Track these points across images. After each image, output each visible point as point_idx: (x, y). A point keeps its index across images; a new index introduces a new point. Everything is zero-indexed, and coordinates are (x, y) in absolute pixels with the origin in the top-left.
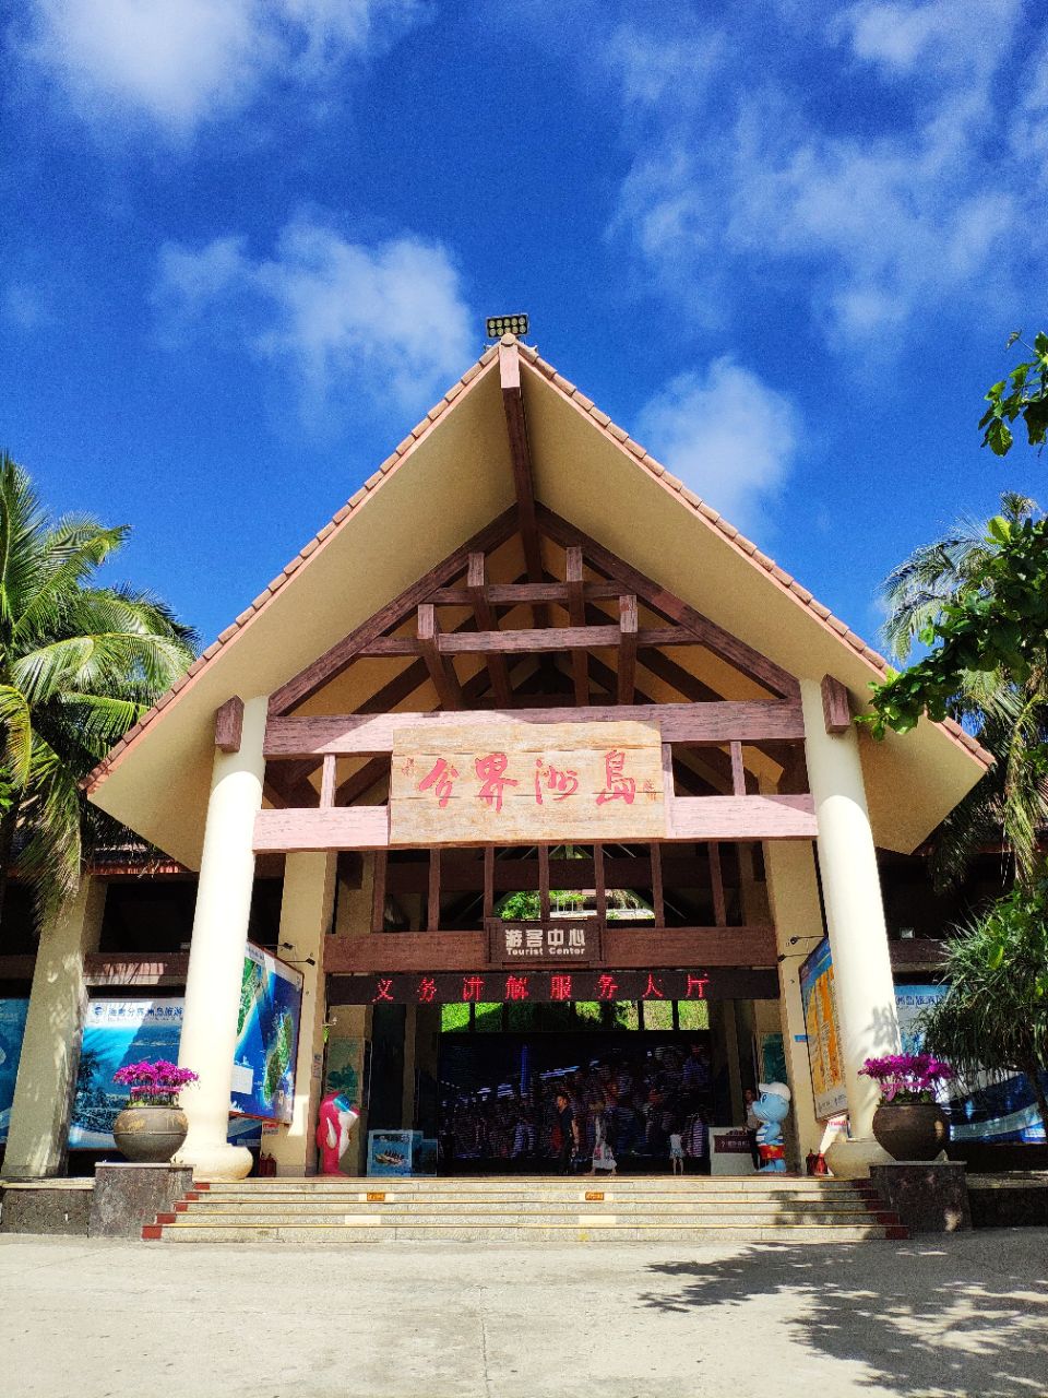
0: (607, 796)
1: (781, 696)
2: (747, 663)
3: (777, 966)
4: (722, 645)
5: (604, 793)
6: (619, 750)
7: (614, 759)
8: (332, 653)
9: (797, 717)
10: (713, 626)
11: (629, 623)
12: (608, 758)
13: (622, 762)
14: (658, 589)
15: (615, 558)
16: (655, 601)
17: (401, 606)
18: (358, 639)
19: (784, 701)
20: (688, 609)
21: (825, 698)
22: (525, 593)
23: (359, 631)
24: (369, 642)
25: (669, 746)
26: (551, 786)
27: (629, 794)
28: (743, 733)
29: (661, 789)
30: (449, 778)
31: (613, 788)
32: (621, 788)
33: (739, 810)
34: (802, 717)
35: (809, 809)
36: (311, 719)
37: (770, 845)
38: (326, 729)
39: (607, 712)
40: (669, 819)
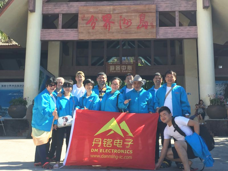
0: (140, 27)
6: (144, 14)
12: (141, 16)
13: (145, 17)
25: (158, 13)
26: (124, 23)
27: (146, 27)
28: (179, 9)
29: (155, 24)
30: (95, 21)
31: (142, 24)
32: (144, 24)
33: (177, 31)
34: (196, 4)
35: (196, 30)
36: (55, 3)
37: (185, 40)
38: (59, 6)
39: (141, 2)
40: (157, 33)
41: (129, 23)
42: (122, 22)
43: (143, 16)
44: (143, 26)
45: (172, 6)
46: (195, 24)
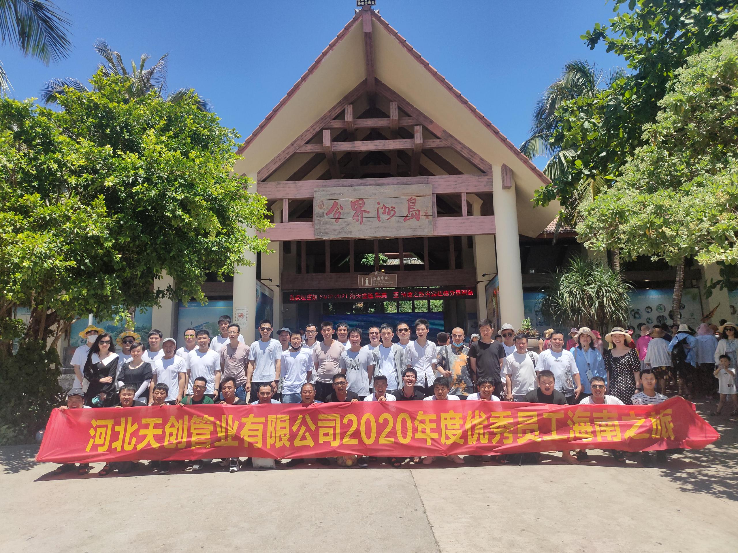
0: (408, 218)
1: (484, 172)
2: (470, 157)
3: (476, 285)
4: (460, 149)
5: (407, 216)
6: (413, 198)
7: (412, 201)
8: (284, 151)
9: (490, 183)
10: (456, 140)
11: (418, 139)
12: (409, 201)
13: (415, 203)
14: (431, 122)
15: (412, 106)
16: (430, 127)
17: (314, 130)
18: (295, 145)
19: (485, 174)
20: (445, 131)
21: (502, 174)
22: (370, 123)
23: (295, 141)
24: (300, 147)
25: (435, 195)
26: (384, 213)
27: (417, 217)
28: (467, 190)
29: (430, 212)
30: (340, 210)
31: (411, 213)
32: (414, 214)
33: (464, 223)
34: (492, 182)
35: (493, 223)
36: (276, 183)
37: (476, 236)
38: (283, 187)
39: (408, 179)
40: (434, 226)
41: (392, 213)
42: (381, 211)
43: (413, 201)
44: (413, 216)
45: (456, 185)
46: (492, 213)
